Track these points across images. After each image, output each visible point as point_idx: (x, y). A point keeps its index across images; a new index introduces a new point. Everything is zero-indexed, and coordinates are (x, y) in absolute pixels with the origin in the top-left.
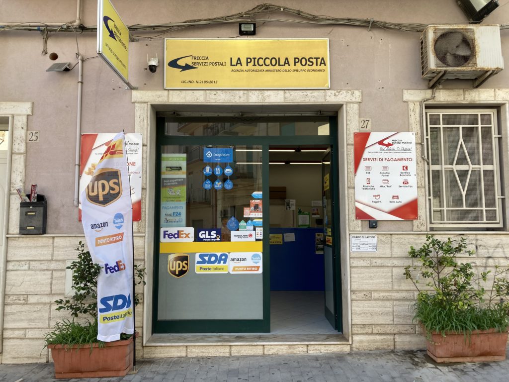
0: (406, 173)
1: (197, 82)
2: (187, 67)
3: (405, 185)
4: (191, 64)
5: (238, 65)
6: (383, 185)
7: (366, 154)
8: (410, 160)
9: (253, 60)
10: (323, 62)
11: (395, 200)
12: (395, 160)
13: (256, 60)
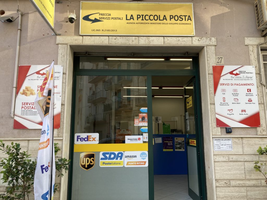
0: (250, 94)
1: (103, 30)
2: (96, 20)
3: (250, 102)
4: (98, 19)
5: (131, 19)
6: (234, 102)
7: (221, 81)
8: (252, 85)
9: (141, 16)
10: (189, 18)
11: (243, 113)
12: (242, 85)
13: (144, 17)
